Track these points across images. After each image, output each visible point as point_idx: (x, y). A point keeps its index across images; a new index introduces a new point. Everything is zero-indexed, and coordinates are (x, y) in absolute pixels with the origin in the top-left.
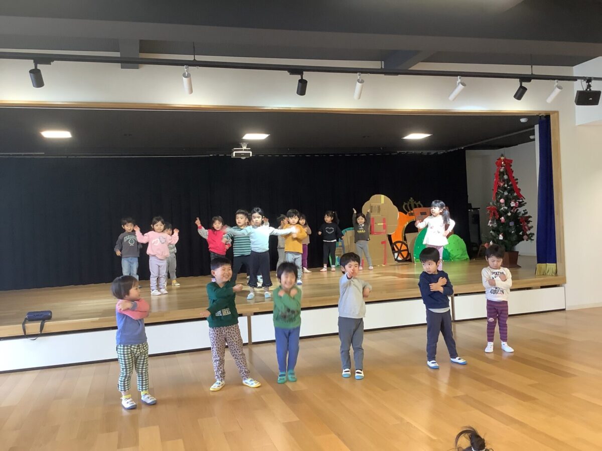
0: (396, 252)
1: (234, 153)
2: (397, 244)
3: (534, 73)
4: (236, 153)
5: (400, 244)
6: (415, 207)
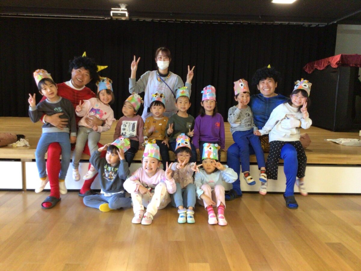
1: (112, 12)
4: (113, 13)
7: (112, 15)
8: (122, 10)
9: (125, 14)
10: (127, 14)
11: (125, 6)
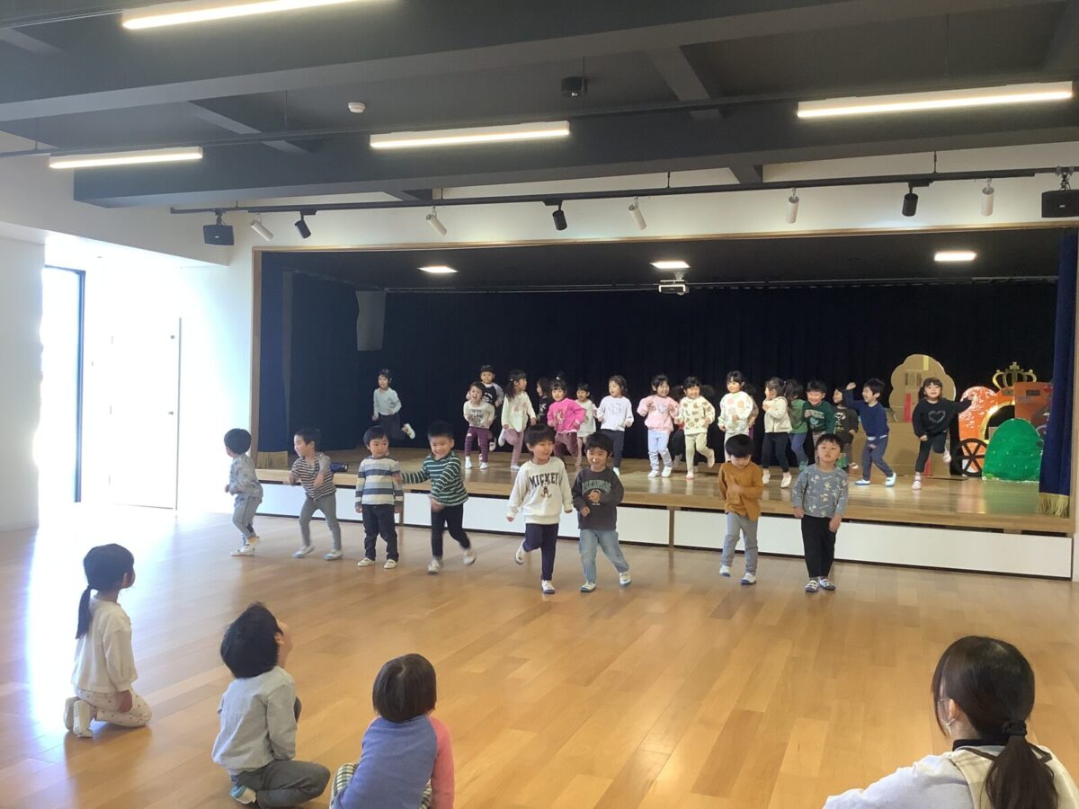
0: (966, 458)
1: (660, 287)
2: (969, 445)
3: (938, 171)
4: (663, 288)
5: (976, 444)
6: (1020, 379)
7: (660, 290)
8: (676, 283)
9: (682, 288)
10: (684, 286)
11: (682, 276)
